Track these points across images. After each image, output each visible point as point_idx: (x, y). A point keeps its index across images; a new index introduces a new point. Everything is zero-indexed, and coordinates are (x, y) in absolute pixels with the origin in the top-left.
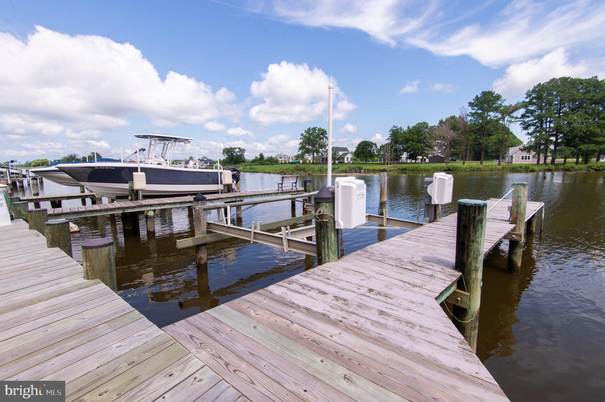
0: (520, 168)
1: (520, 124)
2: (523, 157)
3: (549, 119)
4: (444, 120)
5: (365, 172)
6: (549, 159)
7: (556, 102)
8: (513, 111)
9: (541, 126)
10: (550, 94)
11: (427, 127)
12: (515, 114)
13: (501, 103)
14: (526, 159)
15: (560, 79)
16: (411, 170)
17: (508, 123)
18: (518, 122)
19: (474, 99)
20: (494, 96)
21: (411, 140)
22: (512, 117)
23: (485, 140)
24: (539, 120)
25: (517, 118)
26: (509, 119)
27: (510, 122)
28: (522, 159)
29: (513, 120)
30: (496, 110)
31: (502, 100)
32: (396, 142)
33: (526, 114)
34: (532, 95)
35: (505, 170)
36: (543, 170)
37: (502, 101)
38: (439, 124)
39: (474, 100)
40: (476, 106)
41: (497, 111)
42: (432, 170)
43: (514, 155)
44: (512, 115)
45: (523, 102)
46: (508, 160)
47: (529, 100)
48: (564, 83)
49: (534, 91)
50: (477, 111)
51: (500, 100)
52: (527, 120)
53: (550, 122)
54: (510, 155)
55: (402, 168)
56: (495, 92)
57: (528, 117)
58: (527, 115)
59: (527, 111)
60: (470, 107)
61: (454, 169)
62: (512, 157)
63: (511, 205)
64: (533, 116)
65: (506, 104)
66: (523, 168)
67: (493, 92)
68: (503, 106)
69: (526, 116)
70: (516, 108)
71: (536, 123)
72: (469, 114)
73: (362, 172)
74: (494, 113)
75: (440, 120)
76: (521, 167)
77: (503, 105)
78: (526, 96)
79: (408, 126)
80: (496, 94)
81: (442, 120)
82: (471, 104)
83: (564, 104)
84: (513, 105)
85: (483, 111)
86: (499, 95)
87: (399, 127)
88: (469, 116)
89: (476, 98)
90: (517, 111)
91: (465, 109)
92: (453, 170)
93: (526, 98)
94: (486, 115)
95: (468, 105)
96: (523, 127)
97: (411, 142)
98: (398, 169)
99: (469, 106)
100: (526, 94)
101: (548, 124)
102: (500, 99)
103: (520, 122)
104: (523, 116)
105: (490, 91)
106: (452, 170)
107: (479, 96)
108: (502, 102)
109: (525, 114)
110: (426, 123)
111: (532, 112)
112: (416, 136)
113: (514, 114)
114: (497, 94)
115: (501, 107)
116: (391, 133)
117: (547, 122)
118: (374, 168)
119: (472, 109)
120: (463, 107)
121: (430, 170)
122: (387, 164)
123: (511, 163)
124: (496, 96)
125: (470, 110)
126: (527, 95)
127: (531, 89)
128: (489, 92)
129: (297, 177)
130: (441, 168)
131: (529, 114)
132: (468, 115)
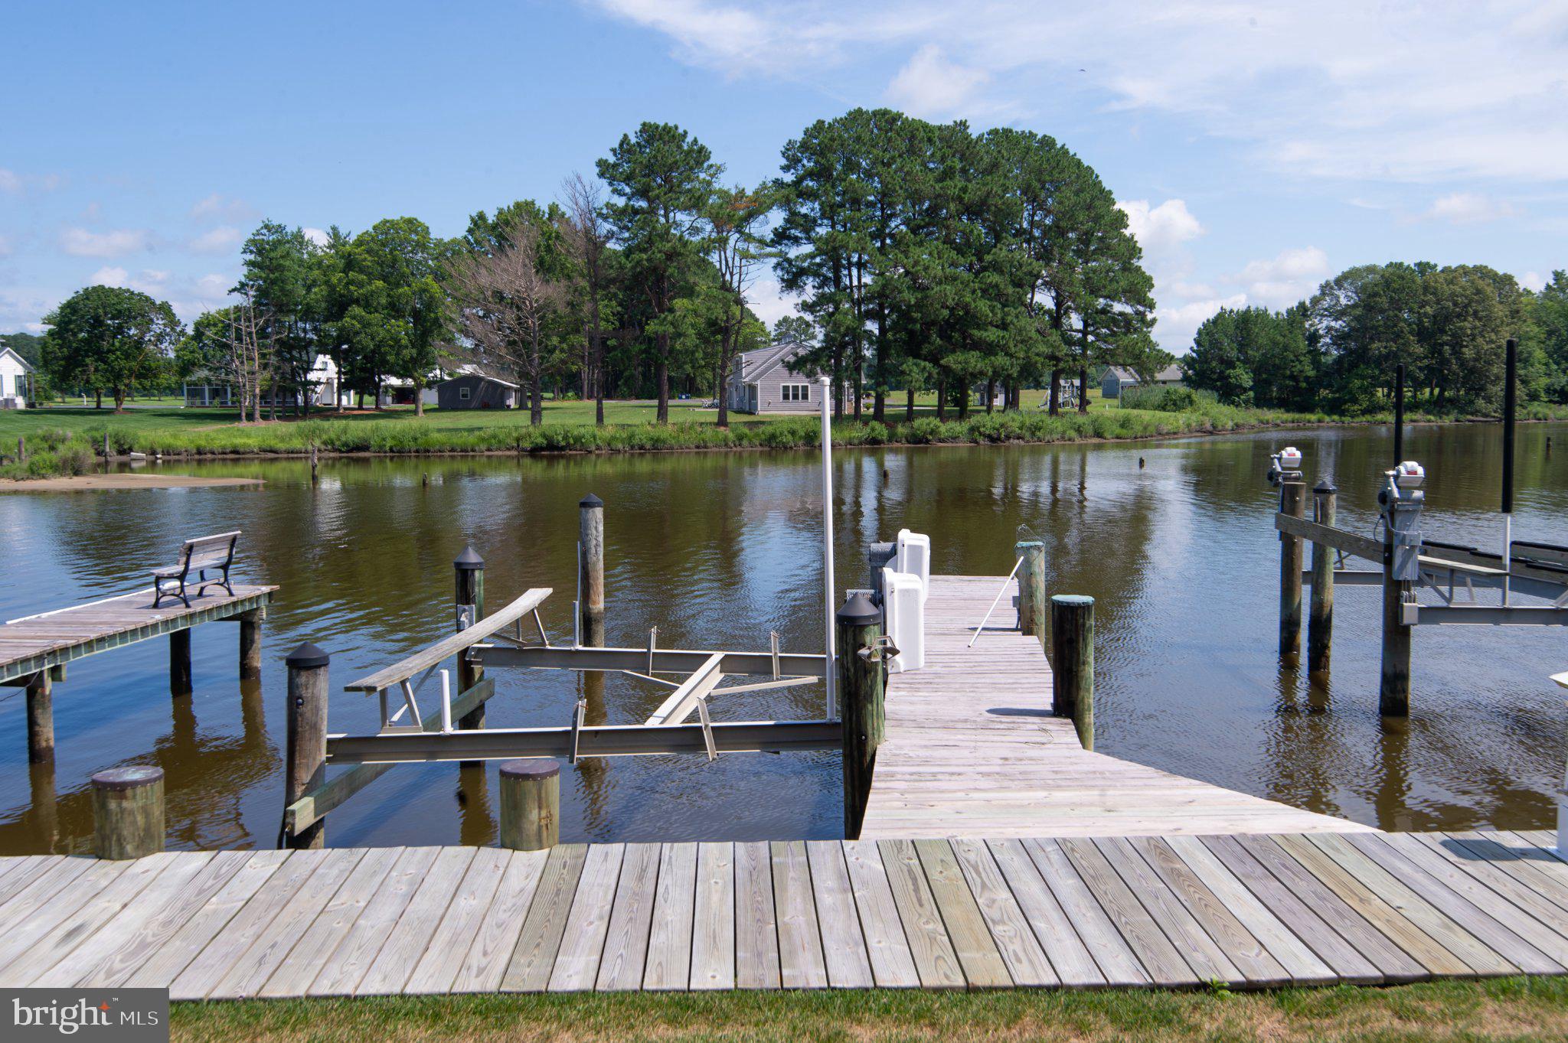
0: (790, 437)
1: (775, 268)
2: (786, 388)
3: (855, 259)
4: (491, 219)
5: (152, 466)
6: (868, 402)
7: (872, 198)
8: (751, 216)
9: (837, 281)
10: (851, 166)
11: (422, 246)
12: (756, 228)
13: (708, 178)
14: (795, 397)
15: (875, 113)
16: (391, 450)
17: (737, 259)
18: (766, 260)
19: (614, 151)
20: (685, 147)
21: (357, 302)
22: (749, 238)
23: (672, 324)
24: (831, 258)
25: (762, 242)
26: (741, 245)
27: (745, 255)
28: (786, 397)
29: (753, 249)
30: (696, 203)
31: (711, 166)
32: (282, 308)
33: (789, 229)
34: (800, 161)
35: (745, 442)
36: (856, 441)
37: (712, 171)
38: (470, 231)
39: (615, 154)
40: (628, 179)
41: (699, 210)
42: (483, 447)
43: (758, 382)
44: (747, 231)
45: (778, 183)
46: (741, 400)
47: (793, 178)
48: (887, 132)
49: (804, 146)
50: (629, 199)
51: (705, 165)
52: (793, 252)
53: (860, 265)
54: (747, 380)
55: (344, 439)
56: (686, 133)
57: (796, 241)
58: (794, 232)
59: (793, 219)
60: (604, 182)
61: (572, 441)
62: (752, 389)
63: (1017, 594)
64: (809, 240)
65: (726, 182)
66: (801, 437)
67: (681, 131)
68: (715, 192)
69: (789, 238)
70: (757, 207)
71: (820, 265)
72: (605, 211)
73: (134, 465)
74: (689, 214)
75: (474, 214)
76: (793, 433)
77: (716, 186)
78: (784, 162)
79: (334, 229)
80: (689, 139)
81: (481, 216)
82: (605, 169)
83: (891, 205)
84: (749, 192)
85: (650, 201)
86: (702, 149)
87: (291, 229)
88: (605, 218)
89: (621, 145)
90: (761, 217)
91: (588, 189)
92: (568, 446)
93: (786, 169)
94: (662, 220)
95: (597, 170)
96: (786, 277)
97: (356, 310)
98: (325, 443)
99: (601, 175)
100: (783, 154)
101: (855, 272)
102: (704, 162)
103: (774, 261)
104: (781, 236)
105: (671, 124)
106: (562, 448)
107: (633, 140)
108: (712, 176)
109: (785, 229)
110: (420, 224)
111: (808, 224)
112: (380, 283)
113: (752, 225)
114: (695, 140)
115: (711, 193)
116: (252, 257)
117: (850, 264)
118: (203, 443)
119: (615, 191)
120: (579, 178)
121: (473, 450)
122: (250, 417)
123: (751, 413)
124: (690, 151)
125: (604, 194)
126: (787, 159)
127: (799, 136)
128: (667, 129)
129: (234, 539)
130: (518, 440)
131: (796, 229)
132: (600, 215)
